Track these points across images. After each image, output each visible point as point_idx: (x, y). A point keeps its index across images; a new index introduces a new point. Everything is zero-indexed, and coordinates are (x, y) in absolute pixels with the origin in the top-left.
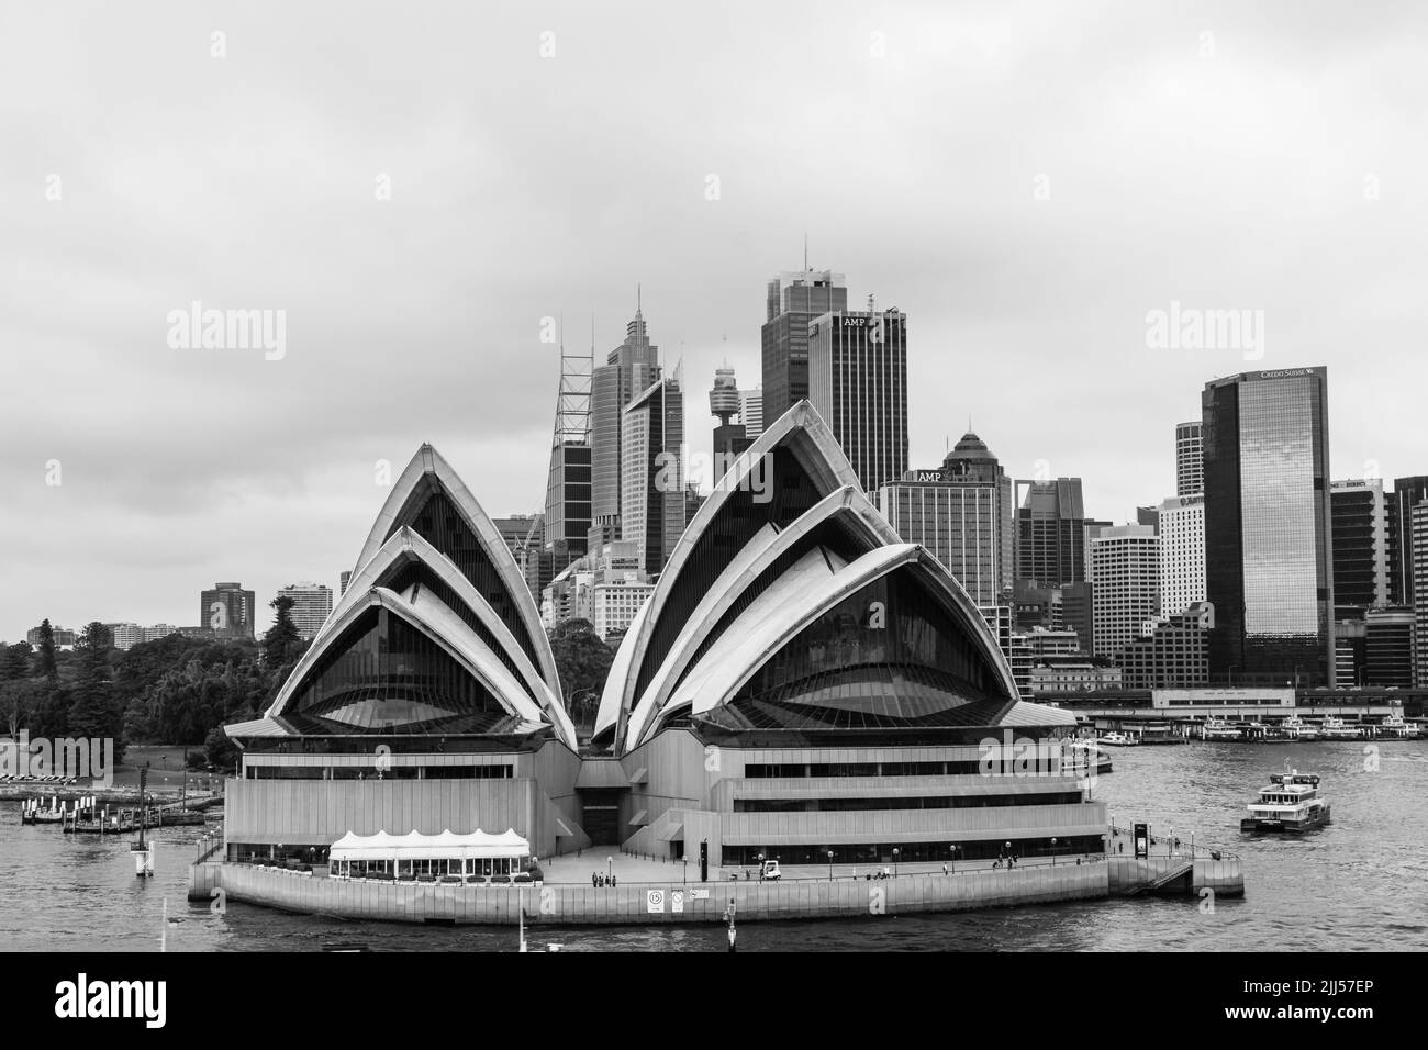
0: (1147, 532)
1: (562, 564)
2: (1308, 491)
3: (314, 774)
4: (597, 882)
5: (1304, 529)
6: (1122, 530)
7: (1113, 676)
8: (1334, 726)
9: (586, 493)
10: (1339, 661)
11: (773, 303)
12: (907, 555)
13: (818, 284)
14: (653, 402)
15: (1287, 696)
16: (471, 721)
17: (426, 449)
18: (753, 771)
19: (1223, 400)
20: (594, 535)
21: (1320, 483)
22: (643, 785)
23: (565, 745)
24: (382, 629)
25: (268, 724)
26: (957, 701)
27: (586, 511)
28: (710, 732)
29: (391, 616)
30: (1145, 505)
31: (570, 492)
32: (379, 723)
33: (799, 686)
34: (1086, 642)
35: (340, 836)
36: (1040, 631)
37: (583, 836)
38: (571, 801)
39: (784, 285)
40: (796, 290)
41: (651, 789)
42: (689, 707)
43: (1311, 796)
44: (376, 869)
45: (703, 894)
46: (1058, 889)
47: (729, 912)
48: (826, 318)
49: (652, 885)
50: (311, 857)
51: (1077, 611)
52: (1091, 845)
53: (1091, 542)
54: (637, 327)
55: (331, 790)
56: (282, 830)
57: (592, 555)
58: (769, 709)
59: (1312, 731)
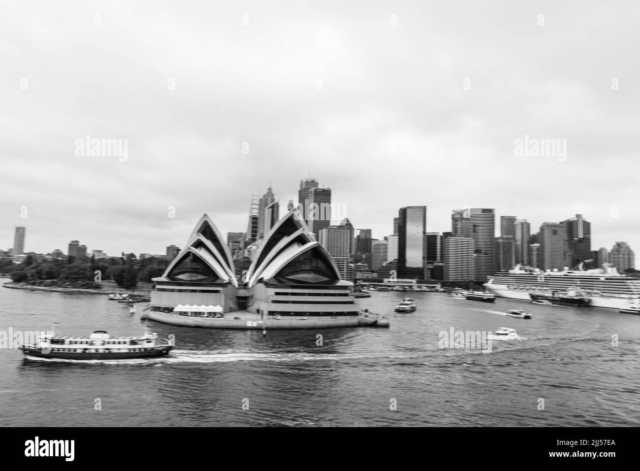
0: (385, 242)
1: (250, 244)
2: (421, 235)
3: (173, 290)
4: (236, 318)
5: (420, 243)
6: (380, 241)
7: (375, 275)
8: (424, 288)
9: (256, 227)
10: (427, 274)
11: (301, 185)
12: (315, 245)
13: (312, 181)
14: (272, 207)
15: (414, 281)
16: (211, 280)
17: (205, 215)
18: (277, 294)
19: (403, 212)
20: (257, 238)
21: (424, 232)
22: (252, 296)
23: (234, 286)
24: (191, 257)
25: (163, 278)
26: (326, 279)
27: (256, 232)
28: (268, 284)
29: (194, 254)
30: (386, 236)
31: (253, 227)
32: (189, 279)
33: (289, 274)
34: (370, 266)
35: (176, 306)
36: (359, 264)
37: (237, 308)
38: (235, 300)
39: (305, 181)
40: (307, 183)
41: (254, 297)
42: (262, 278)
43: (411, 304)
44: (184, 314)
45: (261, 322)
46: (346, 324)
47: (264, 327)
48: (313, 189)
49: (249, 320)
50: (170, 310)
51: (369, 260)
52: (355, 314)
53: (373, 243)
54: (270, 189)
55: (177, 294)
56: (164, 304)
57: (256, 243)
58: (282, 279)
59: (419, 289)
